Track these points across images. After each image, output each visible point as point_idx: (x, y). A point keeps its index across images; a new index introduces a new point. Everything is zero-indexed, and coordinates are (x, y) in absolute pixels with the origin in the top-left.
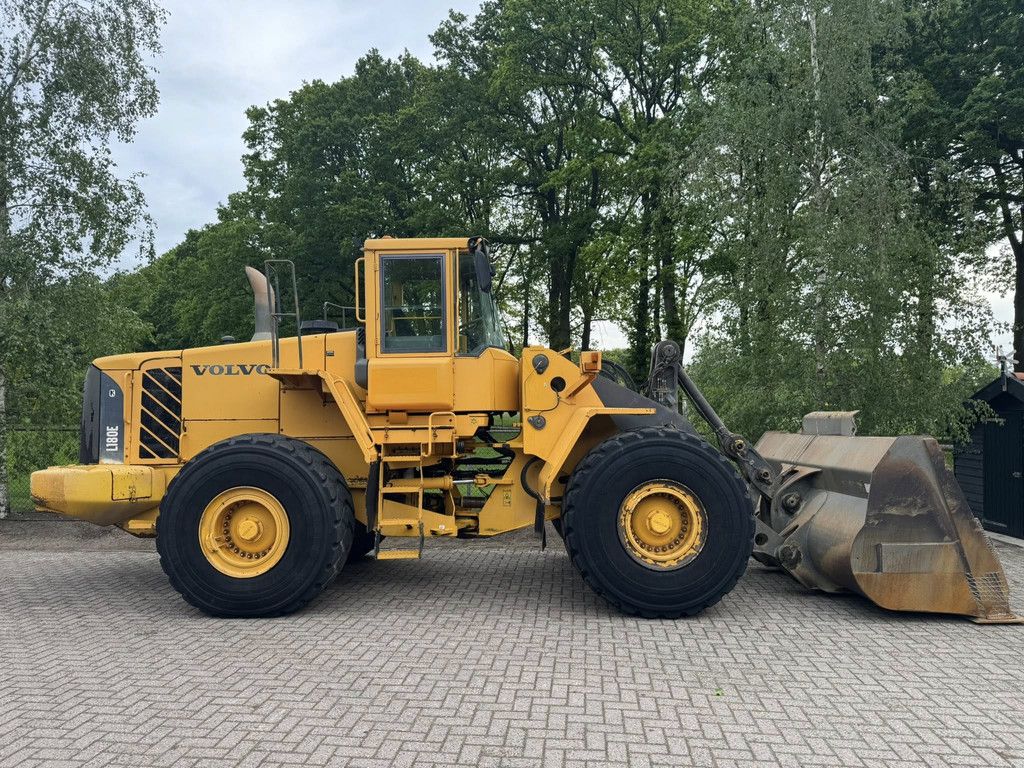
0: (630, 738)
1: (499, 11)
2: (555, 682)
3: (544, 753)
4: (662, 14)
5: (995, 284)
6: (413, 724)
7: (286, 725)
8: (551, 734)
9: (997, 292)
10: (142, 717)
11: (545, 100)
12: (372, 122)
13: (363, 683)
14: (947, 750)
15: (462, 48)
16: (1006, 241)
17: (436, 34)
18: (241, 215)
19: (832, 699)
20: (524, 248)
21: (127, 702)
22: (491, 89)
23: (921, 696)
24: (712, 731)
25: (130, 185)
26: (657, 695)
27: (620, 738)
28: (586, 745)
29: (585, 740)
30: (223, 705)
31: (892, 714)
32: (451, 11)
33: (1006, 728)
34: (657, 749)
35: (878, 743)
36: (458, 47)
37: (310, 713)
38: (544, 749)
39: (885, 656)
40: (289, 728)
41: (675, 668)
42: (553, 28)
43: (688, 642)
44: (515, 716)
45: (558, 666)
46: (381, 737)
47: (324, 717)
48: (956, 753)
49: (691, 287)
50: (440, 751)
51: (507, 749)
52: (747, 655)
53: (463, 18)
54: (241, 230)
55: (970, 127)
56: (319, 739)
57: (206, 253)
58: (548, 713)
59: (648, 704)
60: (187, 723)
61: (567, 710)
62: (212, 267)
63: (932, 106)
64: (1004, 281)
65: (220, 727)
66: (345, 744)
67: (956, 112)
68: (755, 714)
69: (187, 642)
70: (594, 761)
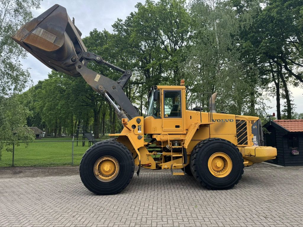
0: (173, 218)
1: (132, 19)
2: (154, 206)
3: (151, 223)
4: (177, 20)
5: (271, 94)
6: (117, 218)
7: (83, 220)
8: (153, 219)
9: (272, 96)
10: (43, 220)
11: (145, 44)
12: (95, 49)
13: (102, 209)
14: (252, 217)
15: (121, 29)
16: (273, 82)
17: (114, 25)
18: (55, 76)
19: (225, 207)
20: (140, 85)
21: (38, 217)
22: (130, 41)
23: (247, 205)
24: (194, 216)
25: (27, 71)
26: (180, 208)
27: (171, 218)
28: (162, 220)
29: (162, 219)
30: (65, 216)
31: (239, 209)
32: (118, 18)
33: (267, 211)
34: (180, 220)
35: (235, 216)
36: (120, 29)
37: (89, 217)
38: (152, 222)
39: (239, 196)
40: (84, 221)
41: (185, 201)
42: (147, 24)
43: (188, 195)
44: (144, 215)
45: (154, 202)
46: (109, 222)
47: (93, 218)
48: (254, 218)
49: (188, 96)
50: (125, 224)
51: (142, 223)
52: (204, 197)
53: (122, 21)
54: (56, 81)
55: (261, 53)
56: (92, 223)
57: (45, 88)
58: (152, 214)
59: (178, 210)
60: (56, 221)
61: (157, 213)
62: (46, 92)
63: (251, 48)
64: (273, 93)
65: (65, 222)
66: (99, 224)
67: (257, 49)
68: (205, 211)
69: (51, 201)
70: (165, 224)
